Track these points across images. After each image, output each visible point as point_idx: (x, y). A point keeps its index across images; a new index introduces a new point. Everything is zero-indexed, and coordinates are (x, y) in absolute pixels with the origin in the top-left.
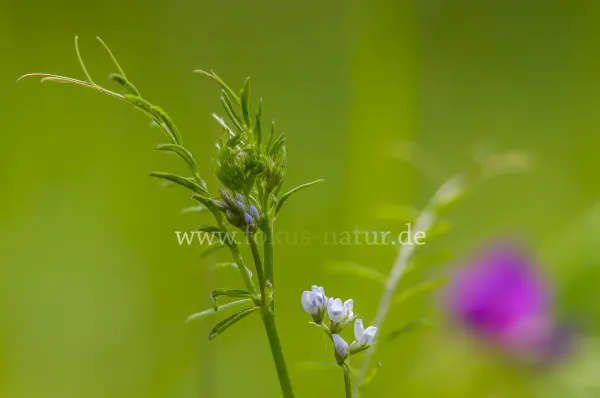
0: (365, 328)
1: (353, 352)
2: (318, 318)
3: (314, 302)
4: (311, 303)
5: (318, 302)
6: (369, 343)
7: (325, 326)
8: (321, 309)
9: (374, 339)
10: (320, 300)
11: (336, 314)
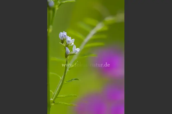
0: (76, 48)
1: (71, 55)
2: (63, 42)
3: (63, 36)
4: (62, 36)
5: (64, 36)
6: (76, 53)
7: (64, 45)
8: (65, 39)
9: (78, 53)
10: (65, 36)
11: (68, 41)
